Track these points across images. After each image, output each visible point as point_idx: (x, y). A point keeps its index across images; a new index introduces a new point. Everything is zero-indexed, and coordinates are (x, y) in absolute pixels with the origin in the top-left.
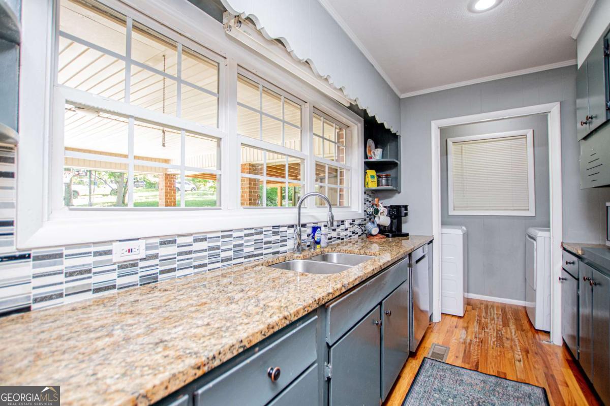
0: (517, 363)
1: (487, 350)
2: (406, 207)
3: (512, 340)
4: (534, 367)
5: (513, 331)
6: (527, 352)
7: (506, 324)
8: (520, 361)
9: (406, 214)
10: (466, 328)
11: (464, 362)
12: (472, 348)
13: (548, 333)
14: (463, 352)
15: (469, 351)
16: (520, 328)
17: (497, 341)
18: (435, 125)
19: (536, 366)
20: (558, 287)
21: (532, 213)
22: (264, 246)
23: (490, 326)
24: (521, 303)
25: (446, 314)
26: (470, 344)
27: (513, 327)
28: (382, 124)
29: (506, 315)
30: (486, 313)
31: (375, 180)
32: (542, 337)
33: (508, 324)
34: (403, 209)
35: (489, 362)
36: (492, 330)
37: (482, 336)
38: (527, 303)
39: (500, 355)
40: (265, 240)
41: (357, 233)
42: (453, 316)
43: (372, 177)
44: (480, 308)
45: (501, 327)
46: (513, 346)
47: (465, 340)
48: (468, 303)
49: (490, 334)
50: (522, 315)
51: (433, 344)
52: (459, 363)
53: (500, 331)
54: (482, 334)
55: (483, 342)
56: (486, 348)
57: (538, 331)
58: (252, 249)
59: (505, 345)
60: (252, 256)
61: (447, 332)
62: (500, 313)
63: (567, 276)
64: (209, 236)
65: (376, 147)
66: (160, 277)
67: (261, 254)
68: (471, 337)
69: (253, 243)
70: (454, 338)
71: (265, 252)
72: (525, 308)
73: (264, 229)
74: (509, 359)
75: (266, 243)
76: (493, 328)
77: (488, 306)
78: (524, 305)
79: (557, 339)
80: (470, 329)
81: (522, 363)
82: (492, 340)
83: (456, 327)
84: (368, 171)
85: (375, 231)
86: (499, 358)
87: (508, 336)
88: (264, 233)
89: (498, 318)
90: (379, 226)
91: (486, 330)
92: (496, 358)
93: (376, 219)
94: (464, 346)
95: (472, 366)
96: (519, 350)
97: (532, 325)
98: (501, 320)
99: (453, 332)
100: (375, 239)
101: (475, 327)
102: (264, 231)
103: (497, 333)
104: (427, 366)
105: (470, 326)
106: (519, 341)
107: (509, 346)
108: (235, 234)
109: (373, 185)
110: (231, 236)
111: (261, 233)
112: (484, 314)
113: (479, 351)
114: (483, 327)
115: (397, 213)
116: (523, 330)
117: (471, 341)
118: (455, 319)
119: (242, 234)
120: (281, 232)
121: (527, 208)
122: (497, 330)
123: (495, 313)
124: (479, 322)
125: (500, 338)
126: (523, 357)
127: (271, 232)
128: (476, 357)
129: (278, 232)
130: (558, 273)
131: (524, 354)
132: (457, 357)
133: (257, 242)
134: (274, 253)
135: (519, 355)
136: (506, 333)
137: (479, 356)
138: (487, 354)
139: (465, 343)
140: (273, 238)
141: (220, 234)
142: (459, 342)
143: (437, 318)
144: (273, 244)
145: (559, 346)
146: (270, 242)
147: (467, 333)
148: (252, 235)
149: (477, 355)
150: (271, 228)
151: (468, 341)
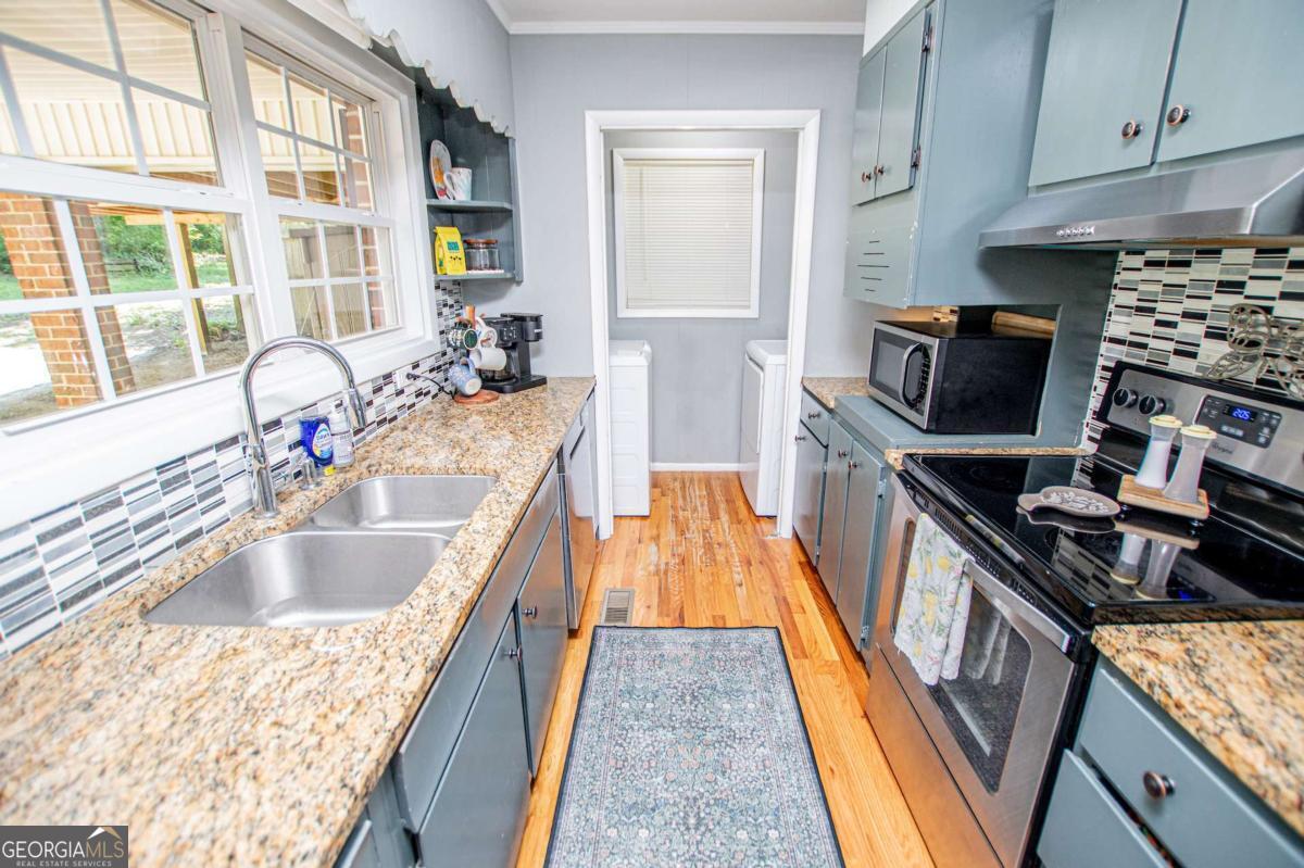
0: (738, 589)
1: (693, 576)
2: (537, 320)
3: (727, 545)
4: (762, 592)
5: (726, 526)
6: (749, 563)
7: (714, 516)
8: (741, 585)
9: (538, 337)
10: (656, 539)
11: (660, 614)
12: (670, 580)
13: (772, 518)
14: (657, 591)
15: (667, 589)
16: (736, 519)
17: (705, 553)
18: (595, 122)
19: (763, 588)
20: (792, 451)
21: (753, 313)
22: (137, 539)
23: (693, 526)
24: (732, 467)
25: (621, 517)
26: (666, 572)
27: (724, 518)
28: (471, 111)
29: (714, 497)
30: (684, 498)
31: (461, 253)
32: (765, 526)
33: (718, 513)
34: (531, 324)
35: (698, 603)
36: (696, 534)
37: (681, 550)
38: (741, 465)
39: (713, 581)
40: (135, 520)
41: (429, 392)
42: (632, 517)
43: (452, 246)
44: (674, 490)
45: (708, 523)
46: (730, 559)
47: (657, 565)
48: (656, 482)
49: (694, 541)
50: (735, 491)
51: (606, 590)
52: (653, 620)
53: (707, 531)
54: (681, 545)
55: (686, 561)
56: (691, 572)
57: (759, 518)
58: (91, 565)
59: (718, 558)
60: (96, 587)
61: (627, 556)
62: (705, 493)
63: (805, 433)
65: (454, 164)
67: (136, 565)
68: (667, 558)
69: (88, 547)
70: (640, 567)
71: (143, 554)
72: (738, 475)
73: (123, 488)
74: (726, 585)
75: (139, 528)
76: (697, 528)
77: (685, 480)
78: (736, 470)
79: (785, 529)
80: (662, 540)
81: (744, 587)
82: (698, 555)
83: (640, 542)
84: (439, 230)
85: (472, 385)
86: (711, 588)
87: (721, 540)
88: (126, 500)
89: (702, 505)
90: (480, 372)
91: (688, 536)
92: (708, 590)
93: (473, 357)
94: (656, 578)
95: (675, 620)
96: (738, 564)
97: (750, 509)
98: (706, 508)
99: (636, 552)
100: (473, 406)
101: (670, 534)
102: (126, 494)
103: (705, 538)
104: (602, 644)
105: (662, 534)
106: (737, 546)
107: (723, 559)
109: (456, 269)
111: (117, 503)
112: (680, 502)
113: (682, 584)
114: (682, 532)
115: (519, 333)
116: (739, 522)
117: (667, 564)
118: (637, 523)
120: (193, 472)
121: (747, 303)
122: (703, 530)
123: (698, 492)
124: (675, 519)
125: (708, 547)
126: (745, 577)
127: (157, 486)
128: (677, 598)
129: (185, 475)
130: (794, 429)
131: (745, 569)
132: (649, 607)
133: (99, 539)
134: (180, 544)
135: (739, 574)
136: (717, 532)
137: (683, 594)
138: (693, 585)
139: (657, 573)
140: (167, 502)
142: (649, 574)
143: (606, 531)
144: (171, 517)
145: (788, 540)
146: (160, 517)
147: (659, 549)
149: (680, 592)
150: (154, 475)
151: (663, 567)
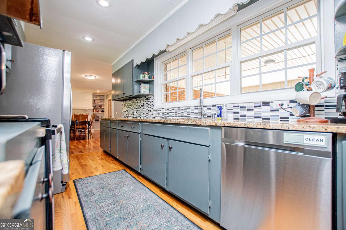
22: (191, 114)
40: (191, 111)
58: (186, 114)
60: (186, 117)
64: (175, 108)
66: (167, 117)
67: (190, 117)
69: (187, 112)
71: (191, 116)
73: (191, 107)
75: (191, 113)
88: (191, 109)
108: (181, 109)
110: (180, 109)
111: (190, 109)
119: (183, 109)
127: (194, 109)
129: (198, 109)
133: (188, 112)
134: (195, 117)
140: (195, 111)
141: (178, 108)
146: (193, 113)
148: (186, 109)
150: (194, 107)
